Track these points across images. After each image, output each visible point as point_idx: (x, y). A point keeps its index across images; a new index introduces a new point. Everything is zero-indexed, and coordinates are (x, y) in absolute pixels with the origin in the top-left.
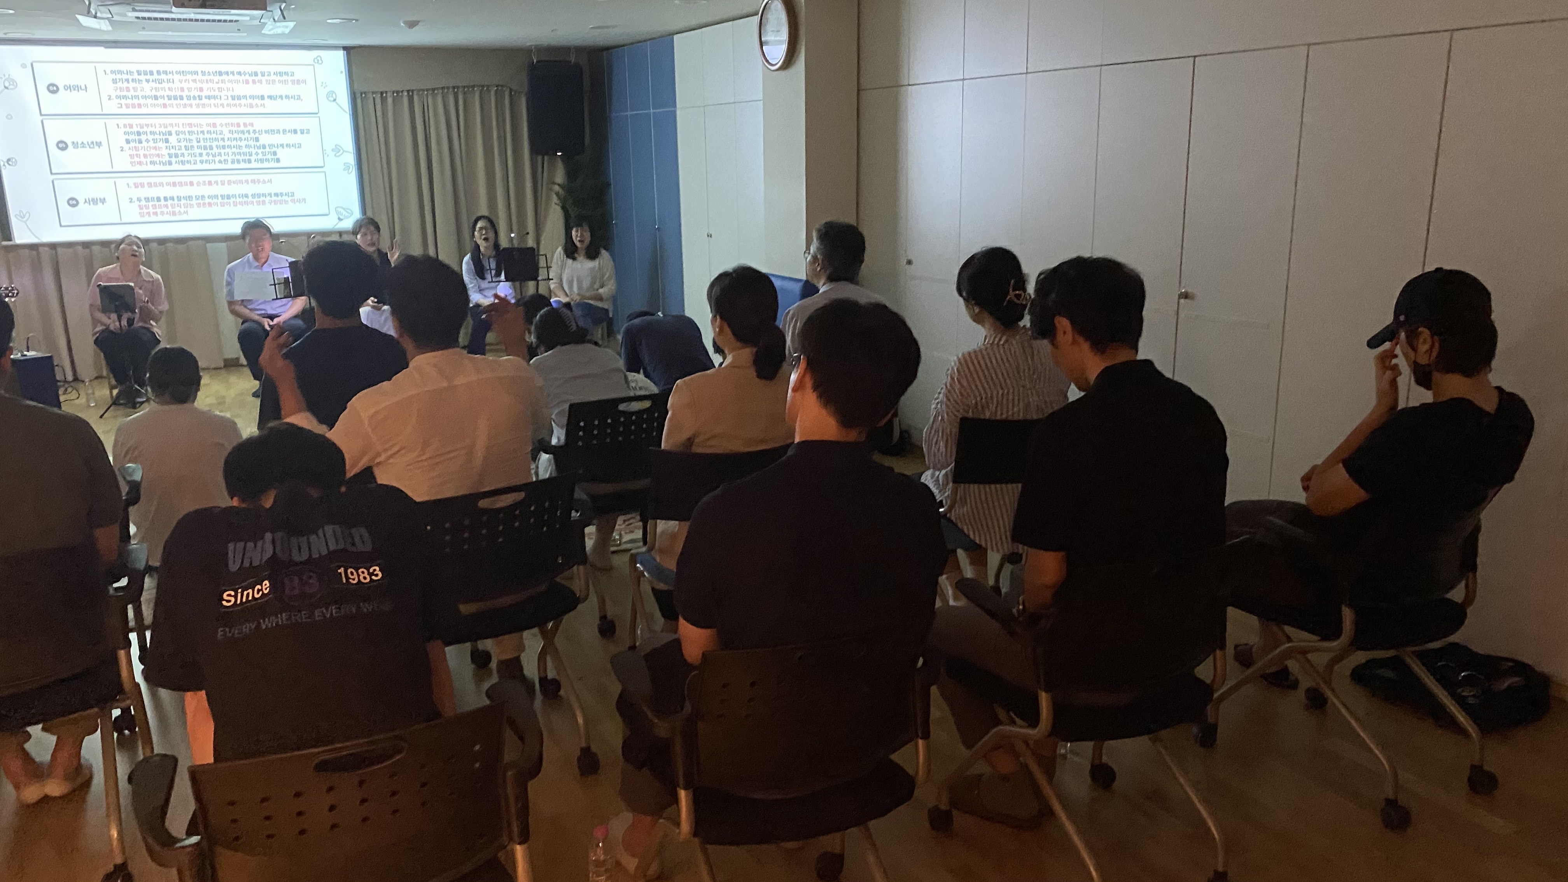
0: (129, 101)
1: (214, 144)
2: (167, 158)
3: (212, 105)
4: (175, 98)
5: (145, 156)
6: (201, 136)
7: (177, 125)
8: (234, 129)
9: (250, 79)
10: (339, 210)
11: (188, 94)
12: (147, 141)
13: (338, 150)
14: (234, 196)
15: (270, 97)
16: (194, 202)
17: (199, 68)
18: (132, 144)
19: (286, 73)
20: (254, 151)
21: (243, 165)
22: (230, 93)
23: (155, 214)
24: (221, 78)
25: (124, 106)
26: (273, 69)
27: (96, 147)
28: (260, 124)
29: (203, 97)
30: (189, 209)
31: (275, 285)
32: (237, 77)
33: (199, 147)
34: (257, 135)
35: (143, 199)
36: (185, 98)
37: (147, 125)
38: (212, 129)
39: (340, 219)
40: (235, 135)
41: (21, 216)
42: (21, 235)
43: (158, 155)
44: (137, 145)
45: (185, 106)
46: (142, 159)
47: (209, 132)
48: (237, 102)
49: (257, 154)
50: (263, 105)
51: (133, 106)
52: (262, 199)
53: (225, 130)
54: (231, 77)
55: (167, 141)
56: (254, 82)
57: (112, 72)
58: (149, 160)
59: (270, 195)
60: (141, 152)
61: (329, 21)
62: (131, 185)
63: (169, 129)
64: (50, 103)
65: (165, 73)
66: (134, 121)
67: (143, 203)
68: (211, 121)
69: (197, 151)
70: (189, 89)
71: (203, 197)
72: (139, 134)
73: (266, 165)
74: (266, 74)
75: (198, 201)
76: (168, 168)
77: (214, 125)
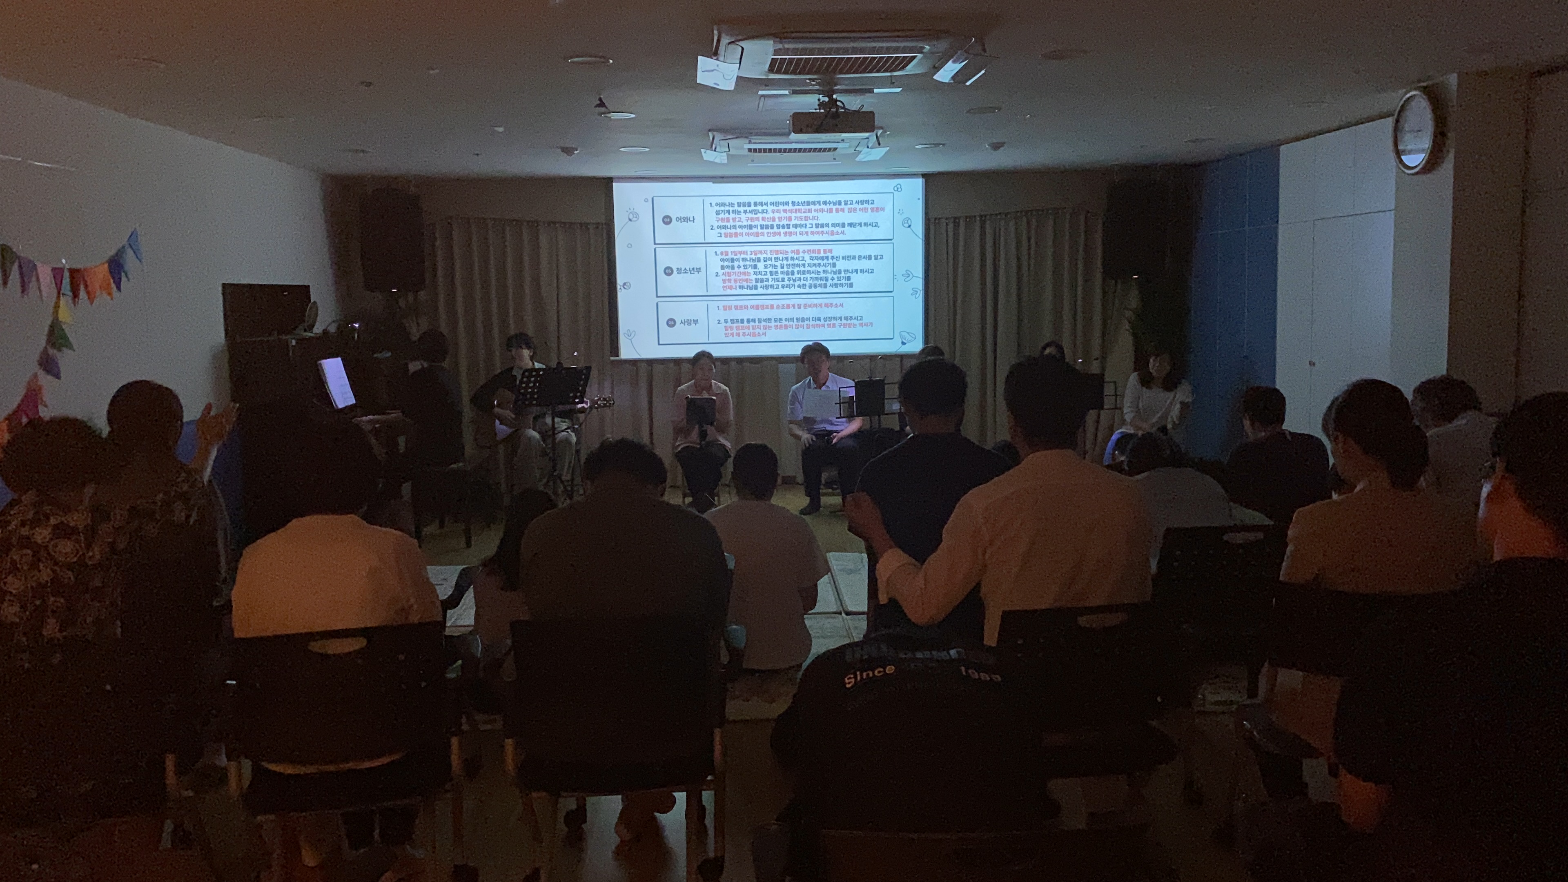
0: (728, 231)
1: (797, 269)
2: (754, 283)
3: (798, 234)
4: (767, 227)
5: (735, 281)
6: (785, 262)
7: (765, 252)
8: (814, 255)
9: (834, 208)
10: (903, 334)
11: (779, 223)
12: (739, 267)
13: (908, 275)
14: (808, 319)
15: (850, 225)
16: (773, 324)
17: (790, 199)
18: (727, 270)
19: (867, 202)
20: (830, 276)
21: (819, 290)
22: (814, 222)
23: (738, 335)
24: (808, 207)
25: (723, 235)
26: (855, 198)
27: (696, 273)
28: (839, 250)
29: (791, 226)
30: (767, 331)
31: (840, 404)
32: (823, 206)
33: (782, 273)
34: (835, 261)
35: (729, 321)
36: (775, 227)
37: (741, 253)
38: (795, 256)
39: (903, 343)
40: (816, 262)
41: (629, 335)
42: (626, 352)
43: (746, 280)
44: (730, 271)
45: (775, 234)
46: (733, 284)
47: (792, 259)
48: (820, 229)
49: (833, 279)
50: (843, 233)
51: (731, 236)
52: (833, 322)
53: (807, 257)
54: (817, 207)
55: (755, 267)
56: (837, 210)
57: (717, 204)
58: (738, 284)
59: (840, 318)
60: (733, 277)
61: (917, 147)
62: (721, 307)
63: (759, 256)
64: (664, 233)
65: (761, 204)
66: (730, 249)
67: (729, 324)
68: (795, 248)
69: (780, 276)
70: (780, 219)
71: (781, 319)
72: (733, 260)
73: (839, 290)
74: (849, 203)
75: (776, 324)
76: (754, 292)
77: (798, 252)
